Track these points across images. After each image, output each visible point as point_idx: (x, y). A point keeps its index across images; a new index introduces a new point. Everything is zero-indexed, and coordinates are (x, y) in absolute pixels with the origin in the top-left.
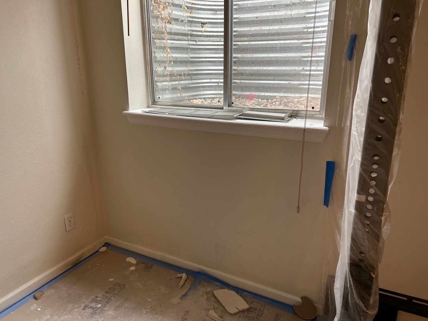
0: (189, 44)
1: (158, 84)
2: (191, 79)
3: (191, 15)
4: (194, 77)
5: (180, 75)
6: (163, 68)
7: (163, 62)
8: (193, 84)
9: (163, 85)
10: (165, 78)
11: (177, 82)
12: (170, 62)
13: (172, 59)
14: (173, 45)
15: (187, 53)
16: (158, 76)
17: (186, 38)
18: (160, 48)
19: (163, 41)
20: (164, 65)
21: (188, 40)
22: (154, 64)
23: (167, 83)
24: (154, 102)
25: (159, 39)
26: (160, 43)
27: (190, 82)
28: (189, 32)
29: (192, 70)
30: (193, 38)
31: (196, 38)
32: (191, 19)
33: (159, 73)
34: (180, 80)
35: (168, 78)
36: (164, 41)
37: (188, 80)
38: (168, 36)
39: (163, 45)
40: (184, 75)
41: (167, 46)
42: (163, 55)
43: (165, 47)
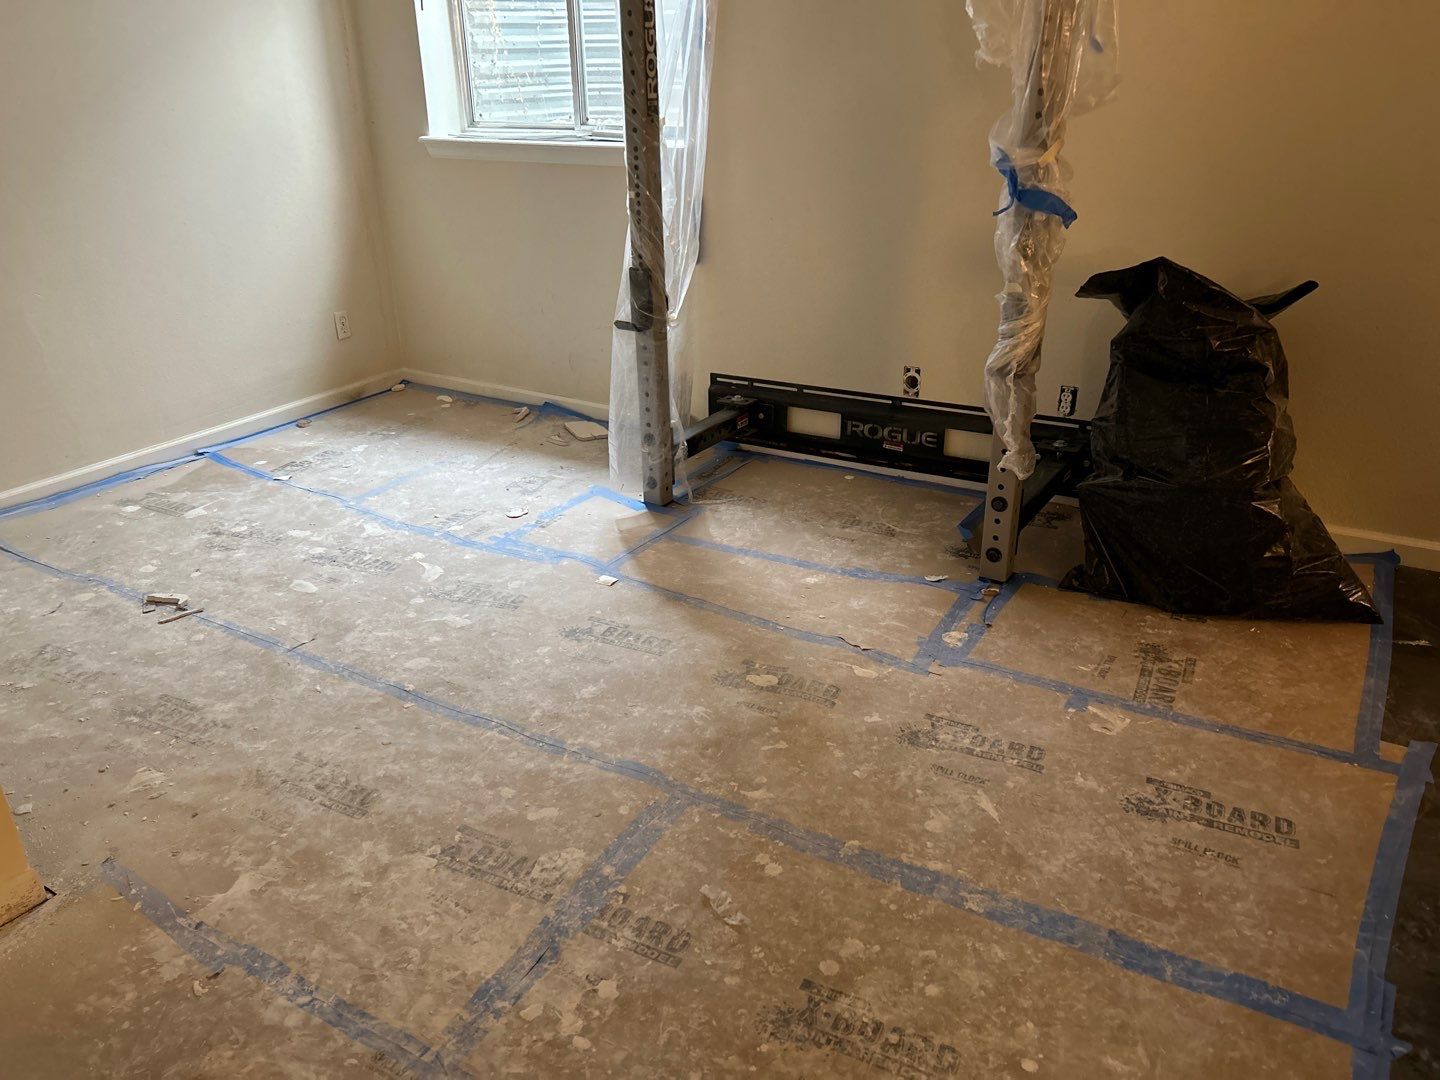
0: (537, 18)
1: (481, 91)
2: (546, 83)
4: (552, 79)
5: (523, 76)
6: (489, 63)
7: (490, 52)
8: (549, 92)
9: (492, 95)
10: (493, 82)
11: (516, 89)
12: (501, 51)
13: (505, 46)
14: (506, 21)
15: (536, 34)
16: (482, 77)
18: (482, 26)
19: (486, 13)
20: (489, 57)
21: (536, 10)
22: (470, 55)
23: (498, 90)
24: (472, 123)
25: (481, 10)
26: (482, 17)
27: (543, 88)
29: (547, 67)
33: (482, 72)
34: (523, 86)
35: (500, 81)
36: (490, 13)
37: (540, 84)
38: (495, 4)
39: (487, 21)
40: (531, 75)
41: (495, 21)
42: (489, 39)
43: (491, 24)
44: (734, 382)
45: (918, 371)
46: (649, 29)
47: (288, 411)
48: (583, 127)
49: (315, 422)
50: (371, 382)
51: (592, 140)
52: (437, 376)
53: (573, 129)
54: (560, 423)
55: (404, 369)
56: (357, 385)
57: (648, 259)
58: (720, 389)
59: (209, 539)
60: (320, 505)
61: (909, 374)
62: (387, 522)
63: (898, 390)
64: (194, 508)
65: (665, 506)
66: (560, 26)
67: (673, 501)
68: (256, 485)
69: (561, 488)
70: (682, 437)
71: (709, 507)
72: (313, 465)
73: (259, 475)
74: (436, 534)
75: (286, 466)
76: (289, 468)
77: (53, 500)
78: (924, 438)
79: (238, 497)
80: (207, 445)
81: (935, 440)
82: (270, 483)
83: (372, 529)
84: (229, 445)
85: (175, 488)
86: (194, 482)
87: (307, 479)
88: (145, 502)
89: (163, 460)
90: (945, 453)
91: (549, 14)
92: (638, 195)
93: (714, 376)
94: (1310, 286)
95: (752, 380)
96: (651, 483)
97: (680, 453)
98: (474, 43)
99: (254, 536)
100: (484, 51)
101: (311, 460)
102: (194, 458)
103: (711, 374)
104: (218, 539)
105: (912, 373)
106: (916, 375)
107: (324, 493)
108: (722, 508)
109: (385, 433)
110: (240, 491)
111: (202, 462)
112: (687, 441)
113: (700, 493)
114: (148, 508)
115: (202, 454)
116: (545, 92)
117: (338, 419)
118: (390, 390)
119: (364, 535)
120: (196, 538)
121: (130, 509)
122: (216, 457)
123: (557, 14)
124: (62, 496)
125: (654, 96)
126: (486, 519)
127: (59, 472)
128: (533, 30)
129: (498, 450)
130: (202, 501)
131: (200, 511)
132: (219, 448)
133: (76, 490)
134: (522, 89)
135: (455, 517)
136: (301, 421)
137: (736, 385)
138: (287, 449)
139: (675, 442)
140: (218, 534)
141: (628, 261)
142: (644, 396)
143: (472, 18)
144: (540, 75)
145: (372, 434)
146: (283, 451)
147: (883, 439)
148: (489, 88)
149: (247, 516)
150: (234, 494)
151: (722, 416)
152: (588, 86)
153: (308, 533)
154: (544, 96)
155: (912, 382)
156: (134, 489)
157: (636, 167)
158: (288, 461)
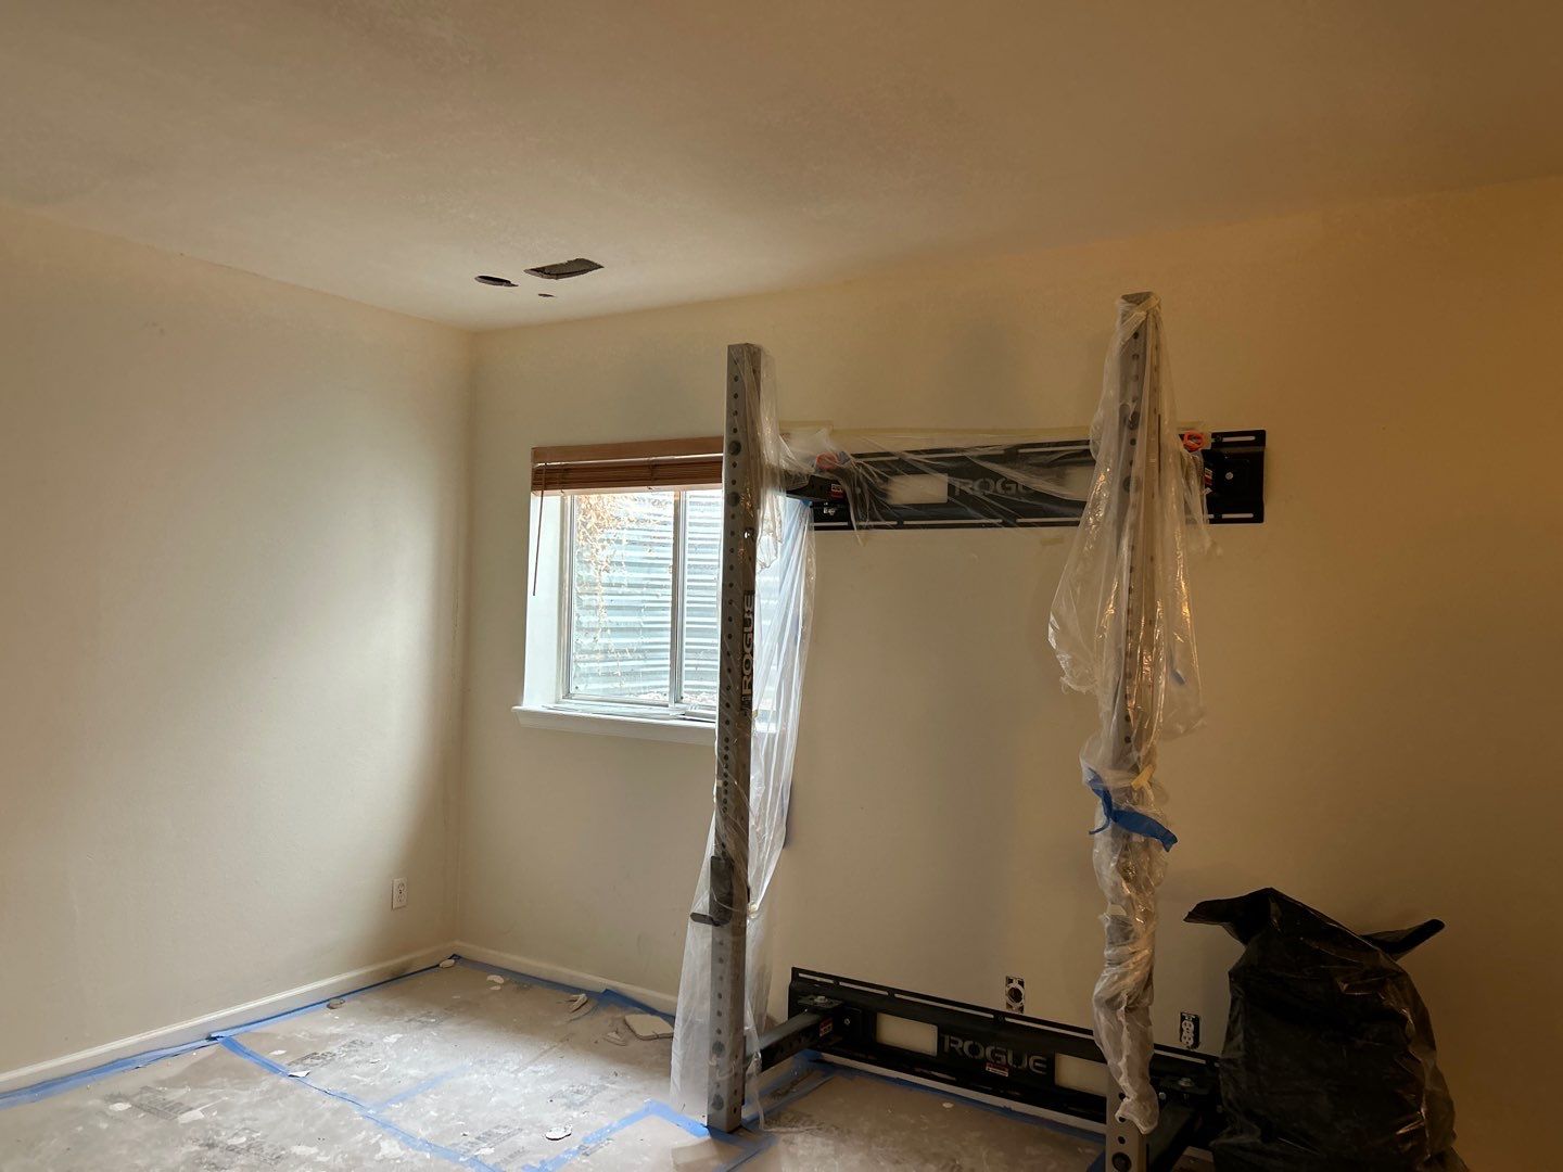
0: (643, 601)
1: (581, 665)
2: (645, 659)
3: (649, 555)
4: (650, 655)
5: (623, 652)
6: (591, 640)
7: (594, 630)
8: (647, 666)
9: (590, 668)
10: (593, 656)
11: (615, 664)
12: (605, 630)
13: (609, 626)
14: (613, 604)
15: (640, 615)
16: (582, 652)
17: (638, 591)
18: (589, 607)
19: (594, 597)
20: (593, 634)
21: (642, 594)
22: (574, 632)
23: (596, 664)
24: (568, 695)
25: (588, 594)
26: (590, 600)
27: (641, 663)
28: (645, 582)
29: (646, 644)
30: (652, 591)
31: (657, 590)
32: (649, 561)
33: (584, 648)
34: (622, 661)
35: (600, 656)
36: (598, 598)
37: (639, 659)
38: (604, 590)
39: (594, 604)
40: (631, 651)
41: (602, 604)
42: (593, 619)
43: (597, 607)
44: (818, 979)
45: (1021, 983)
46: (747, 633)
47: (321, 989)
48: (677, 705)
49: (349, 1003)
50: (419, 957)
51: (684, 719)
52: (492, 952)
53: (667, 706)
54: (620, 1015)
55: (457, 943)
56: (404, 958)
57: (731, 848)
58: (803, 986)
59: (198, 1153)
60: (336, 1112)
61: (1012, 985)
62: (408, 1140)
63: (999, 1002)
64: (191, 1109)
65: (731, 1132)
66: (664, 609)
67: (741, 1126)
68: (267, 1082)
69: (611, 1101)
70: (755, 1046)
71: (783, 1137)
72: (337, 1058)
73: (274, 1069)
74: (461, 1159)
75: (307, 1057)
76: (308, 1061)
77: (38, 1090)
78: (1032, 1062)
79: (244, 1097)
80: (223, 1027)
81: (1045, 1066)
82: (284, 1081)
83: (390, 1148)
84: (245, 1028)
85: (175, 1082)
86: (198, 1076)
87: (326, 1077)
88: (136, 1099)
89: (171, 1045)
90: (1056, 1082)
91: (655, 598)
92: (725, 784)
93: (795, 971)
94: (1434, 927)
95: (837, 979)
96: (716, 1103)
97: (753, 1067)
98: (579, 623)
99: (253, 1151)
100: (588, 629)
101: (335, 1052)
102: (205, 1042)
103: (794, 970)
104: (210, 1154)
105: (1015, 985)
106: (1020, 987)
107: (342, 1097)
108: (799, 1139)
109: (423, 1019)
110: (248, 1089)
111: (213, 1048)
112: (762, 1052)
113: (773, 1117)
114: (138, 1107)
115: (215, 1039)
116: (642, 666)
117: (375, 1000)
118: (438, 966)
119: (378, 1156)
120: (184, 1150)
121: (121, 1107)
122: (232, 1045)
123: (661, 598)
124: (48, 1086)
125: (748, 691)
126: (521, 1140)
127: (52, 1056)
128: (637, 613)
129: (546, 1047)
130: (204, 1101)
131: (197, 1114)
132: (235, 1031)
133: (65, 1079)
134: (621, 664)
135: (486, 1137)
136: (332, 1002)
137: (820, 983)
138: (311, 1036)
139: (748, 1053)
140: (211, 1146)
141: (710, 849)
142: (717, 998)
143: (580, 601)
144: (638, 651)
145: (410, 1020)
146: (307, 1039)
147: (985, 1061)
148: (588, 662)
149: (249, 1123)
150: (241, 1092)
151: (803, 1020)
152: (685, 662)
153: (314, 1150)
154: (642, 670)
155: (1016, 995)
156: (129, 1081)
157: (726, 757)
158: (310, 1051)
